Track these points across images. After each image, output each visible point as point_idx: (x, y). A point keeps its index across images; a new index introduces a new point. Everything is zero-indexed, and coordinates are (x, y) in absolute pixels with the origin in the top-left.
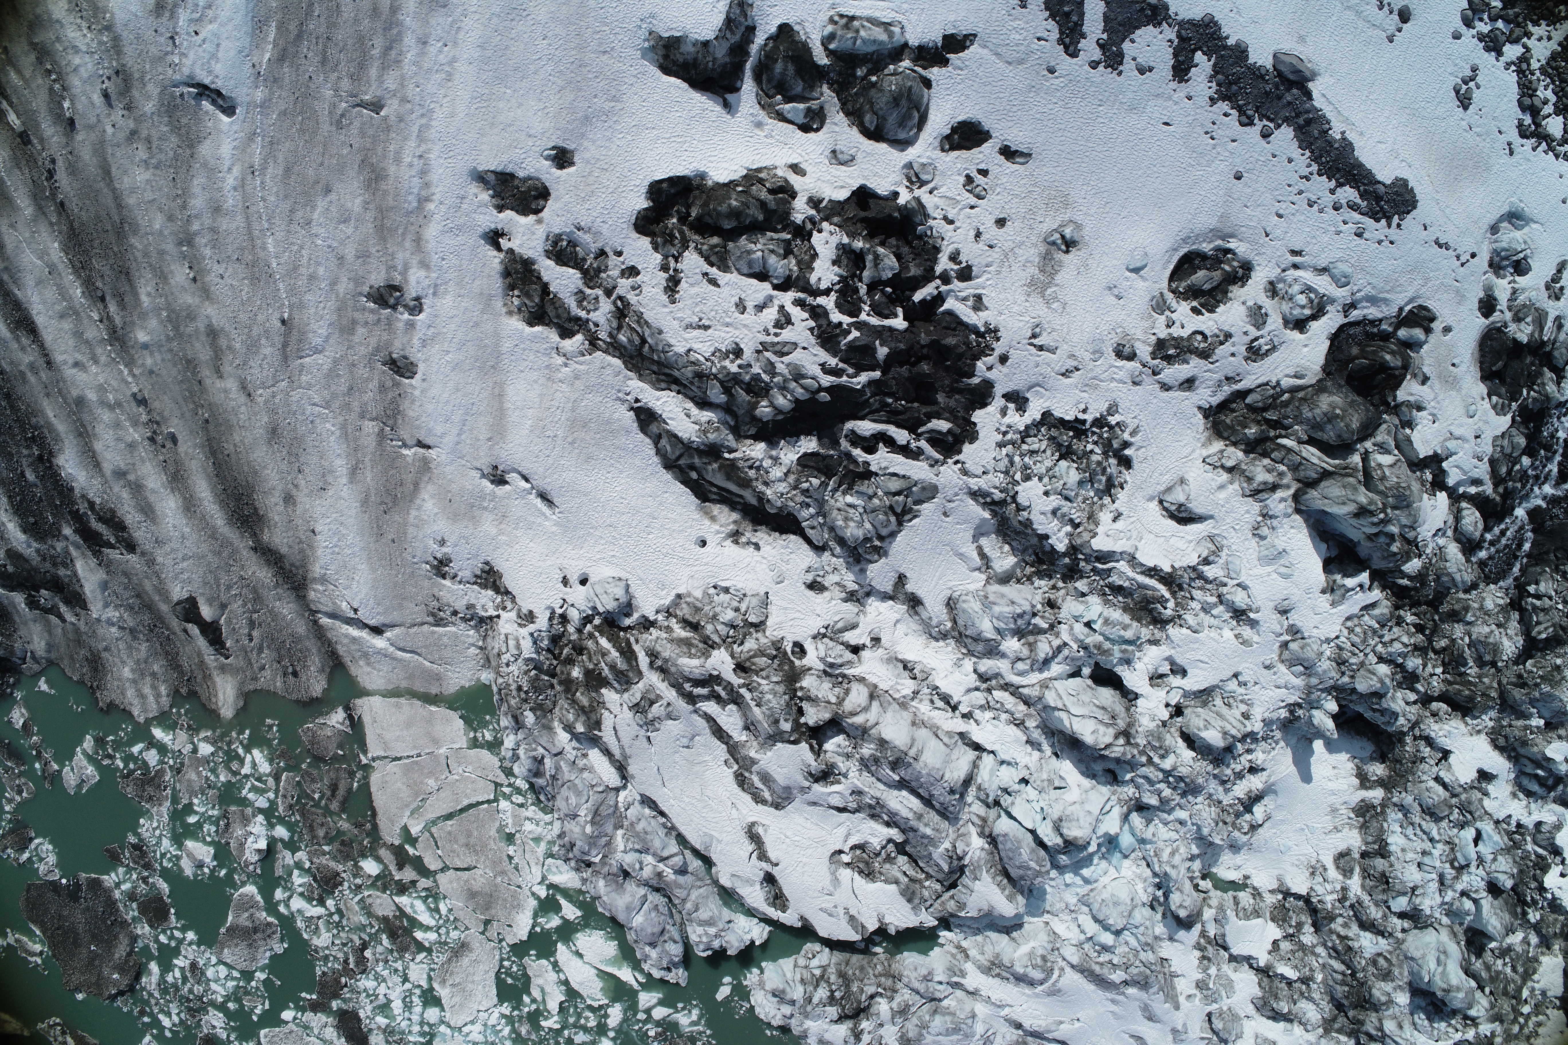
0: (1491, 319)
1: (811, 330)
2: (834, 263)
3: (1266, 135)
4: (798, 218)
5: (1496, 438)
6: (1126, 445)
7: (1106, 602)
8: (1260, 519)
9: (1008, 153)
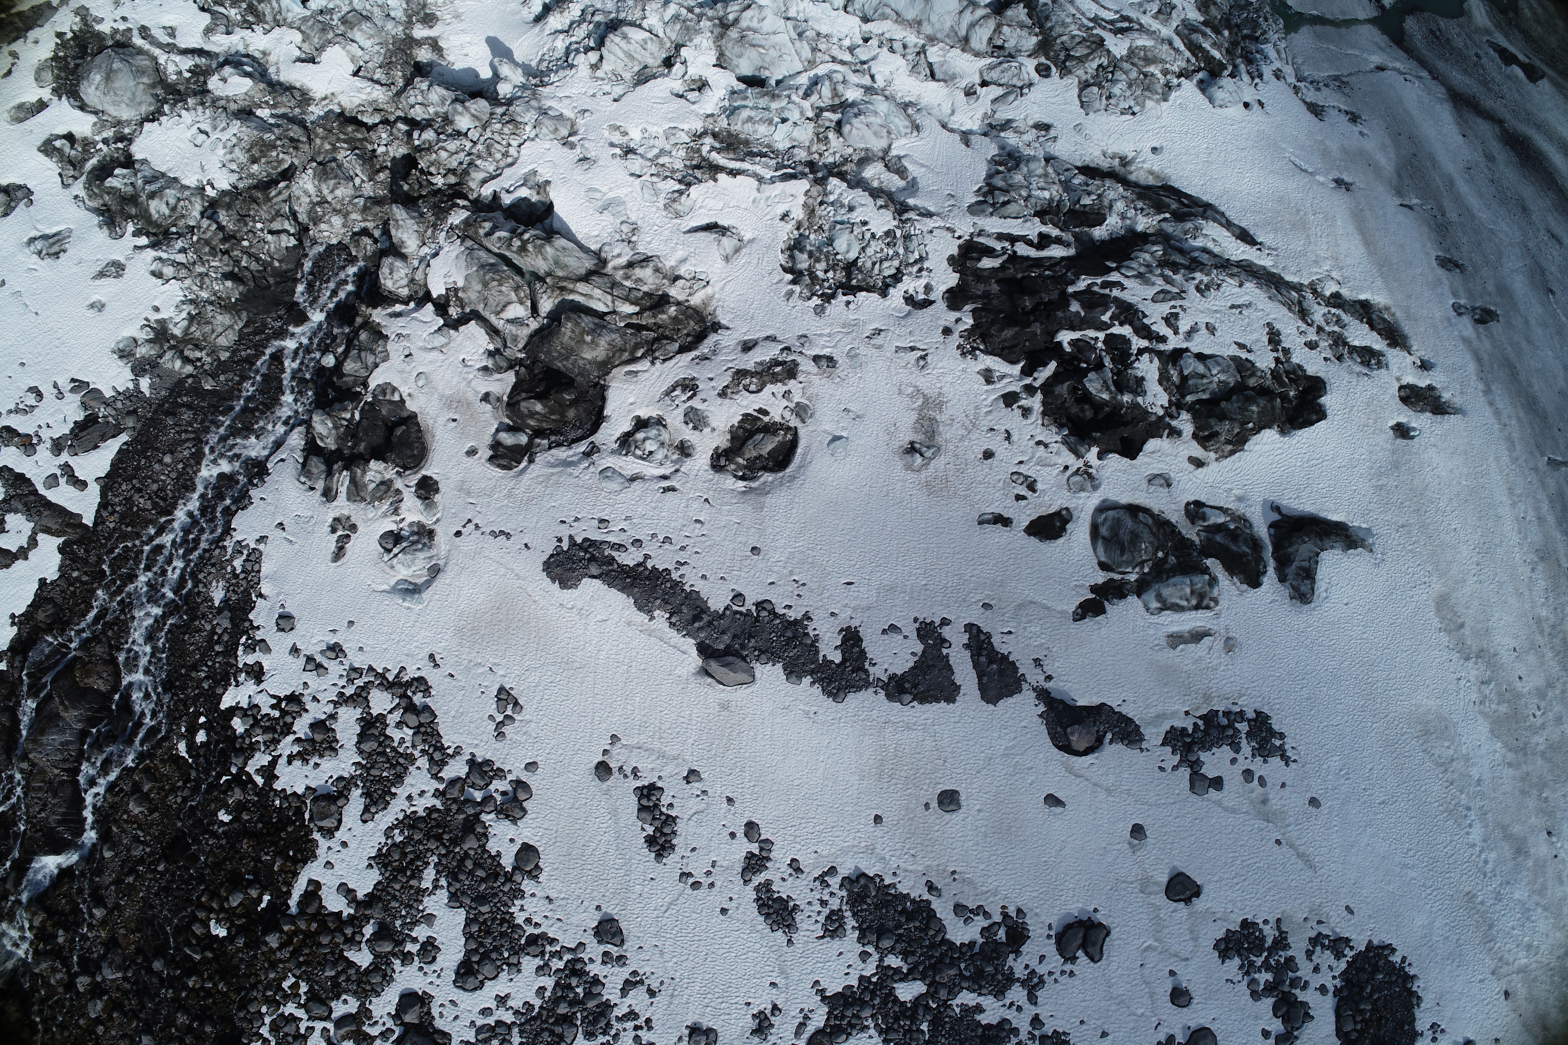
0: (419, 476)
1: (1145, 316)
2: (1143, 379)
3: (738, 596)
4: (1185, 416)
5: (386, 359)
6: (794, 282)
7: (768, 146)
8: (634, 239)
9: (1002, 520)
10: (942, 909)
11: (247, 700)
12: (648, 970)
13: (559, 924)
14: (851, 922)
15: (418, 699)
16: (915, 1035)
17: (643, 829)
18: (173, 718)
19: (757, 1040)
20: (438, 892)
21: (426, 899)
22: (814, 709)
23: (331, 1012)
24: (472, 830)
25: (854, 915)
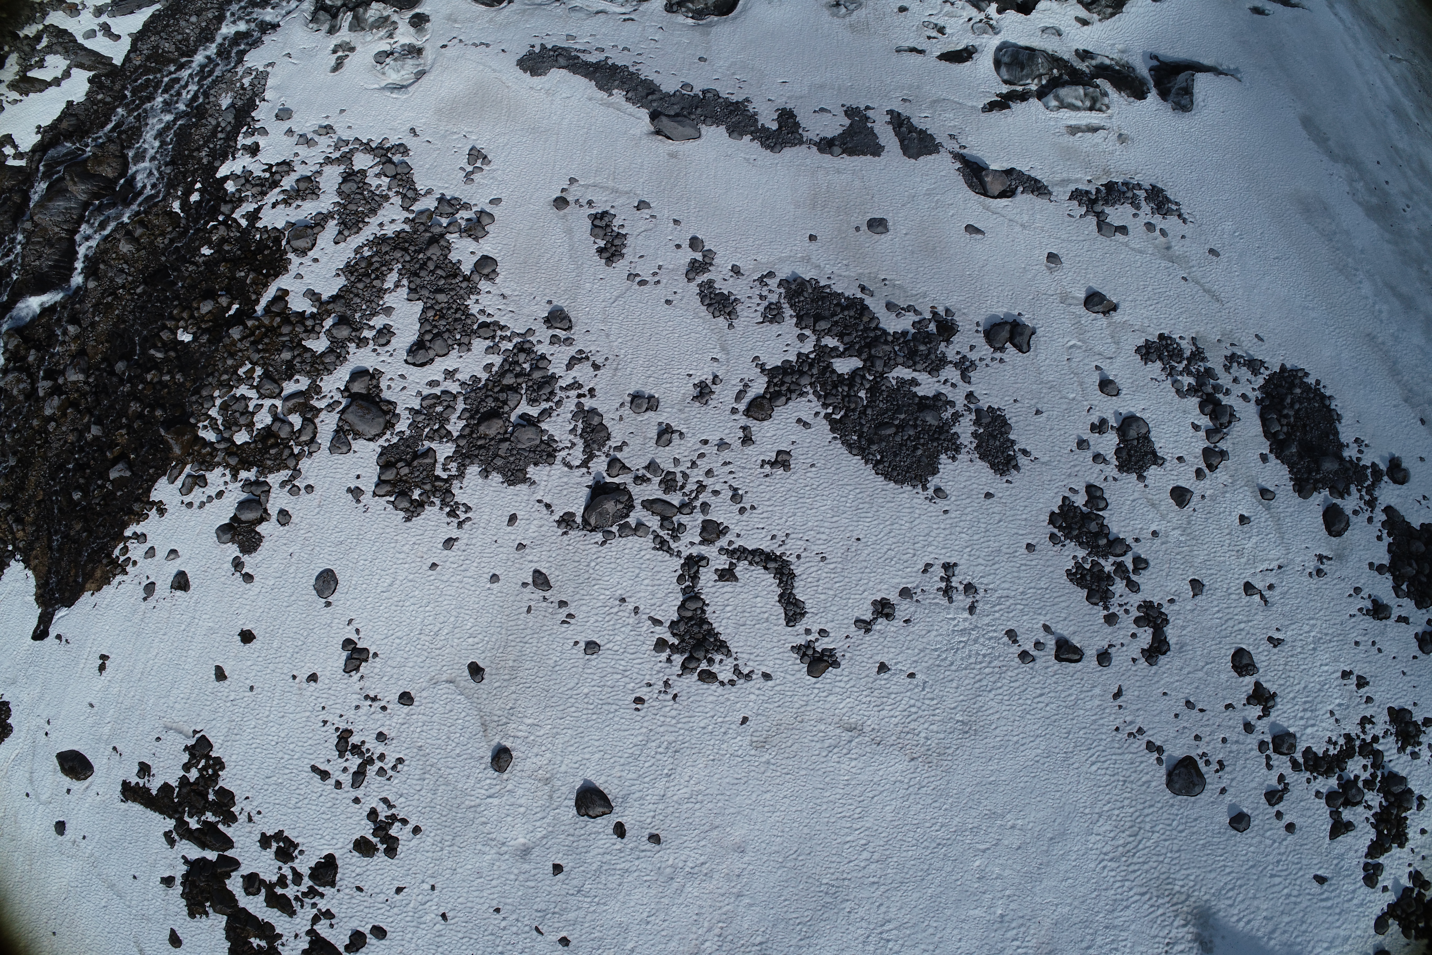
0: (413, 13)
3: (687, 85)
9: (916, 50)
10: (875, 305)
11: (241, 169)
12: (593, 348)
13: (511, 314)
14: (788, 312)
15: (396, 158)
16: (853, 399)
17: (595, 243)
18: (171, 185)
19: (698, 404)
20: (399, 289)
21: (386, 296)
22: (754, 157)
23: (282, 391)
24: (437, 242)
25: (791, 306)
